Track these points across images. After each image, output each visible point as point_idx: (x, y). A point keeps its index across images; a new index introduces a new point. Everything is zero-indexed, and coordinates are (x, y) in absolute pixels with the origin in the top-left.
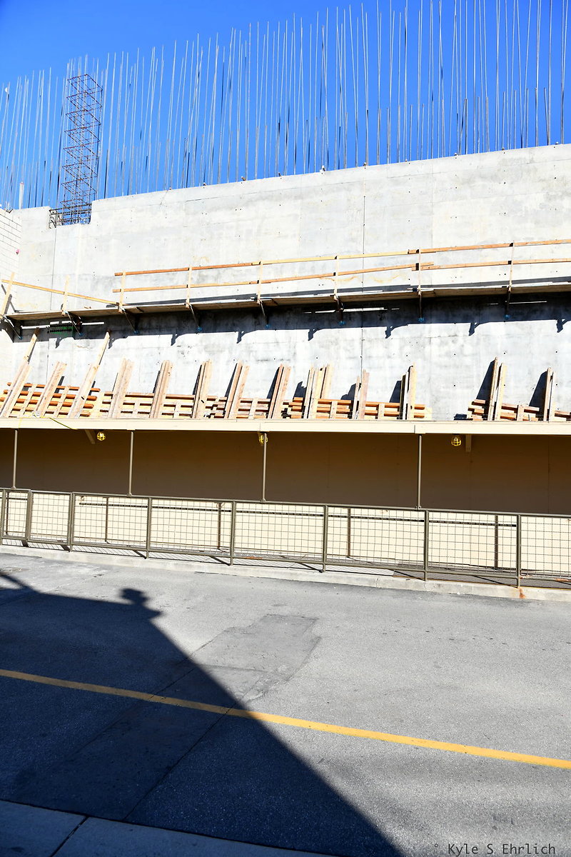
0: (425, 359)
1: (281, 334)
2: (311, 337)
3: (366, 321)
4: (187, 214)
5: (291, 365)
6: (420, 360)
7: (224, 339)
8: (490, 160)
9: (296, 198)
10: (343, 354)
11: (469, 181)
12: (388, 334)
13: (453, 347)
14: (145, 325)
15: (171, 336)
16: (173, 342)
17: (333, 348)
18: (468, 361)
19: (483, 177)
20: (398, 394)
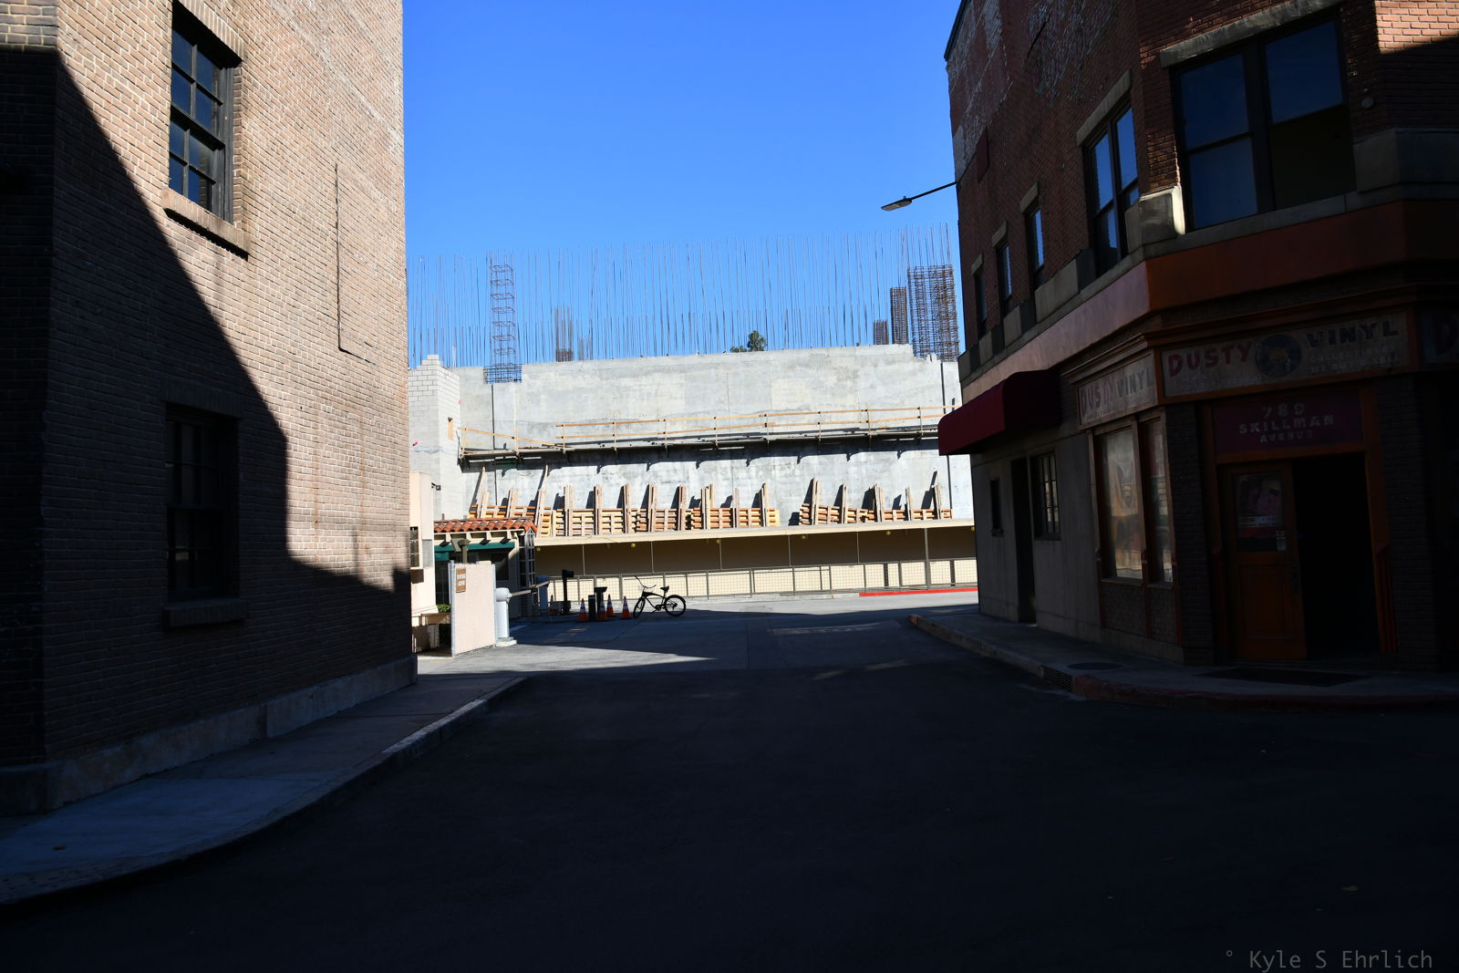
0: (772, 479)
1: (678, 465)
2: (698, 466)
3: (733, 455)
4: (601, 379)
5: (686, 485)
6: (769, 480)
7: (637, 468)
8: (804, 354)
9: (681, 371)
10: (720, 477)
11: (792, 367)
12: (748, 464)
13: (788, 471)
14: (575, 458)
15: (596, 467)
16: (598, 471)
17: (713, 473)
18: (798, 479)
19: (800, 365)
20: (758, 502)
